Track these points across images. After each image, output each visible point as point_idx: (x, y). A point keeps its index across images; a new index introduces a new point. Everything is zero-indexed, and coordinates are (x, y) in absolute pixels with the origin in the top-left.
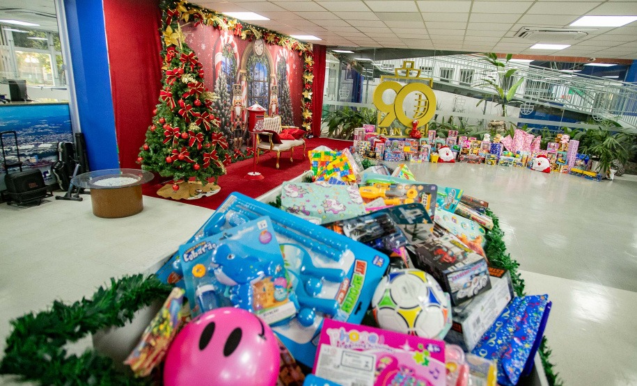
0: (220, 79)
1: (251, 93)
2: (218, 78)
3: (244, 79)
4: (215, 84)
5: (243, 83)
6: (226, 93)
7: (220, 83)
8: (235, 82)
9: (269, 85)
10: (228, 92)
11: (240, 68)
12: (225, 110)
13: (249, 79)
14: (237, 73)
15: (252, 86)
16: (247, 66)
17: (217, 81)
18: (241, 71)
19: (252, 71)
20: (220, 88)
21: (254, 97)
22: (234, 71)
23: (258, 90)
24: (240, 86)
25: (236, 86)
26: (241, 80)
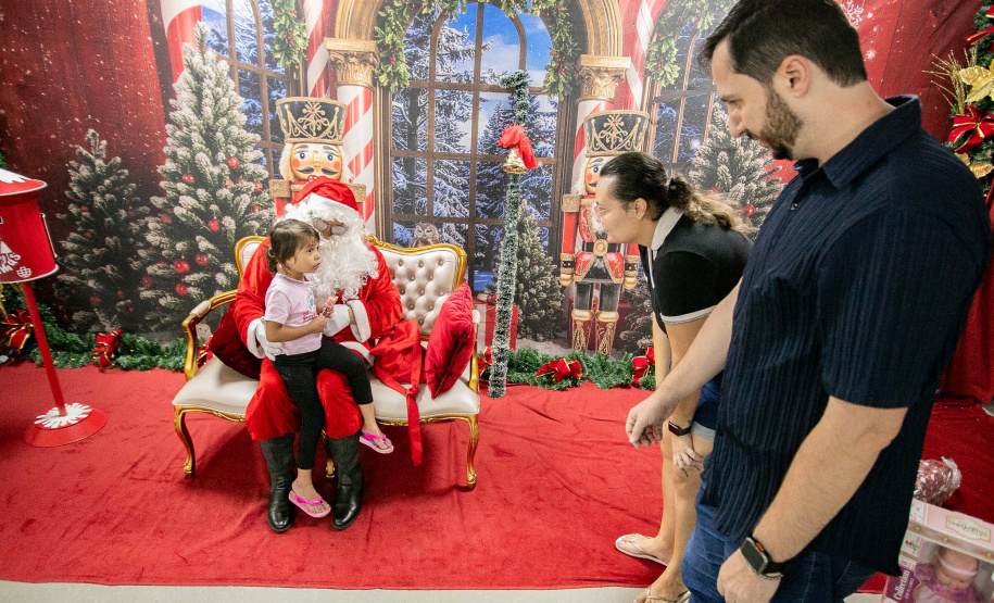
0: (199, 78)
1: (411, 136)
2: (186, 74)
3: (362, 76)
4: (168, 93)
5: (352, 92)
6: (235, 131)
7: (198, 93)
8: (296, 87)
9: (568, 109)
10: (247, 127)
11: (328, 29)
12: (237, 192)
13: (397, 74)
14: (309, 52)
15: (414, 111)
16: (382, 22)
17: (182, 83)
18: (330, 43)
19: (420, 42)
20: (198, 110)
21: (429, 155)
22: (287, 48)
23: (464, 127)
24: (328, 111)
25: (298, 110)
26: (331, 78)
